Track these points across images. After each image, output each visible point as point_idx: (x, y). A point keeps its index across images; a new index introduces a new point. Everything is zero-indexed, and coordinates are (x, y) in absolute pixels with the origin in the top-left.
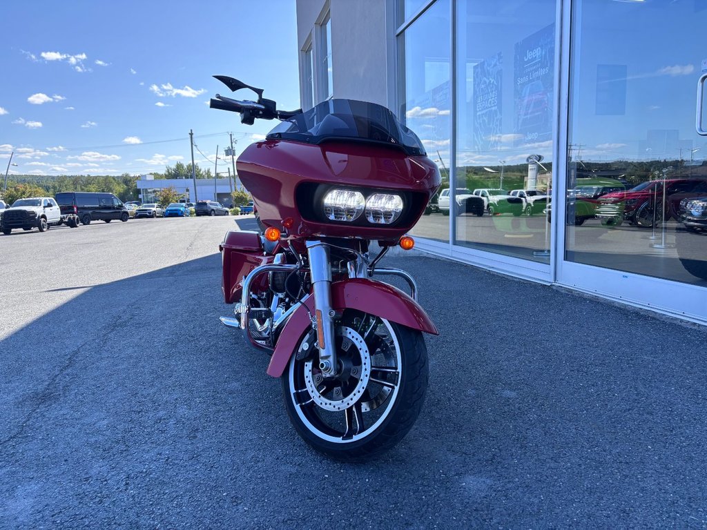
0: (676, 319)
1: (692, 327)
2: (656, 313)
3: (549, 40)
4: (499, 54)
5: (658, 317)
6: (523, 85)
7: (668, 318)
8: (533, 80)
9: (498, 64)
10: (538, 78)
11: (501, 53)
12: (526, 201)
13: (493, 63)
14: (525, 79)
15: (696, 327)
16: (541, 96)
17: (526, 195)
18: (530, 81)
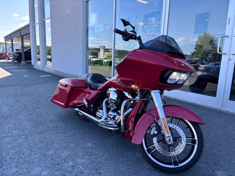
0: (205, 106)
1: (210, 108)
2: (197, 104)
3: (158, 16)
4: (136, 17)
5: (198, 105)
6: (147, 28)
7: (202, 106)
8: (151, 28)
9: (136, 19)
10: (153, 27)
11: (137, 16)
12: (104, 61)
13: (133, 19)
14: (148, 27)
15: (211, 108)
16: (154, 33)
17: (104, 59)
18: (150, 28)
